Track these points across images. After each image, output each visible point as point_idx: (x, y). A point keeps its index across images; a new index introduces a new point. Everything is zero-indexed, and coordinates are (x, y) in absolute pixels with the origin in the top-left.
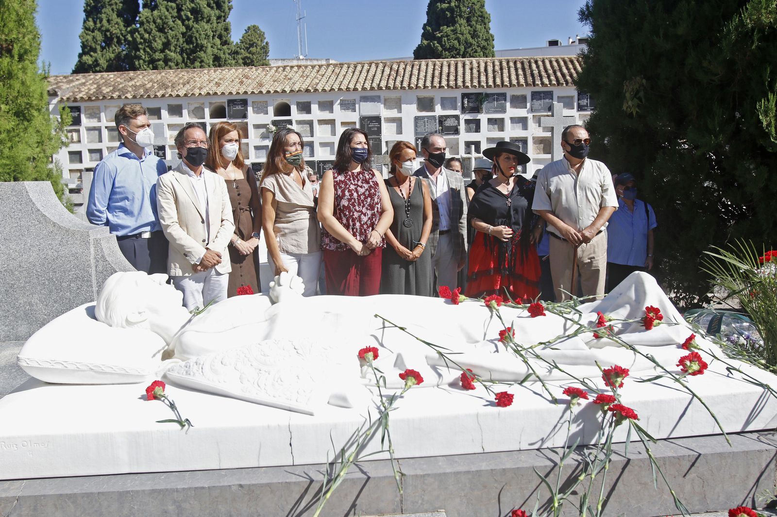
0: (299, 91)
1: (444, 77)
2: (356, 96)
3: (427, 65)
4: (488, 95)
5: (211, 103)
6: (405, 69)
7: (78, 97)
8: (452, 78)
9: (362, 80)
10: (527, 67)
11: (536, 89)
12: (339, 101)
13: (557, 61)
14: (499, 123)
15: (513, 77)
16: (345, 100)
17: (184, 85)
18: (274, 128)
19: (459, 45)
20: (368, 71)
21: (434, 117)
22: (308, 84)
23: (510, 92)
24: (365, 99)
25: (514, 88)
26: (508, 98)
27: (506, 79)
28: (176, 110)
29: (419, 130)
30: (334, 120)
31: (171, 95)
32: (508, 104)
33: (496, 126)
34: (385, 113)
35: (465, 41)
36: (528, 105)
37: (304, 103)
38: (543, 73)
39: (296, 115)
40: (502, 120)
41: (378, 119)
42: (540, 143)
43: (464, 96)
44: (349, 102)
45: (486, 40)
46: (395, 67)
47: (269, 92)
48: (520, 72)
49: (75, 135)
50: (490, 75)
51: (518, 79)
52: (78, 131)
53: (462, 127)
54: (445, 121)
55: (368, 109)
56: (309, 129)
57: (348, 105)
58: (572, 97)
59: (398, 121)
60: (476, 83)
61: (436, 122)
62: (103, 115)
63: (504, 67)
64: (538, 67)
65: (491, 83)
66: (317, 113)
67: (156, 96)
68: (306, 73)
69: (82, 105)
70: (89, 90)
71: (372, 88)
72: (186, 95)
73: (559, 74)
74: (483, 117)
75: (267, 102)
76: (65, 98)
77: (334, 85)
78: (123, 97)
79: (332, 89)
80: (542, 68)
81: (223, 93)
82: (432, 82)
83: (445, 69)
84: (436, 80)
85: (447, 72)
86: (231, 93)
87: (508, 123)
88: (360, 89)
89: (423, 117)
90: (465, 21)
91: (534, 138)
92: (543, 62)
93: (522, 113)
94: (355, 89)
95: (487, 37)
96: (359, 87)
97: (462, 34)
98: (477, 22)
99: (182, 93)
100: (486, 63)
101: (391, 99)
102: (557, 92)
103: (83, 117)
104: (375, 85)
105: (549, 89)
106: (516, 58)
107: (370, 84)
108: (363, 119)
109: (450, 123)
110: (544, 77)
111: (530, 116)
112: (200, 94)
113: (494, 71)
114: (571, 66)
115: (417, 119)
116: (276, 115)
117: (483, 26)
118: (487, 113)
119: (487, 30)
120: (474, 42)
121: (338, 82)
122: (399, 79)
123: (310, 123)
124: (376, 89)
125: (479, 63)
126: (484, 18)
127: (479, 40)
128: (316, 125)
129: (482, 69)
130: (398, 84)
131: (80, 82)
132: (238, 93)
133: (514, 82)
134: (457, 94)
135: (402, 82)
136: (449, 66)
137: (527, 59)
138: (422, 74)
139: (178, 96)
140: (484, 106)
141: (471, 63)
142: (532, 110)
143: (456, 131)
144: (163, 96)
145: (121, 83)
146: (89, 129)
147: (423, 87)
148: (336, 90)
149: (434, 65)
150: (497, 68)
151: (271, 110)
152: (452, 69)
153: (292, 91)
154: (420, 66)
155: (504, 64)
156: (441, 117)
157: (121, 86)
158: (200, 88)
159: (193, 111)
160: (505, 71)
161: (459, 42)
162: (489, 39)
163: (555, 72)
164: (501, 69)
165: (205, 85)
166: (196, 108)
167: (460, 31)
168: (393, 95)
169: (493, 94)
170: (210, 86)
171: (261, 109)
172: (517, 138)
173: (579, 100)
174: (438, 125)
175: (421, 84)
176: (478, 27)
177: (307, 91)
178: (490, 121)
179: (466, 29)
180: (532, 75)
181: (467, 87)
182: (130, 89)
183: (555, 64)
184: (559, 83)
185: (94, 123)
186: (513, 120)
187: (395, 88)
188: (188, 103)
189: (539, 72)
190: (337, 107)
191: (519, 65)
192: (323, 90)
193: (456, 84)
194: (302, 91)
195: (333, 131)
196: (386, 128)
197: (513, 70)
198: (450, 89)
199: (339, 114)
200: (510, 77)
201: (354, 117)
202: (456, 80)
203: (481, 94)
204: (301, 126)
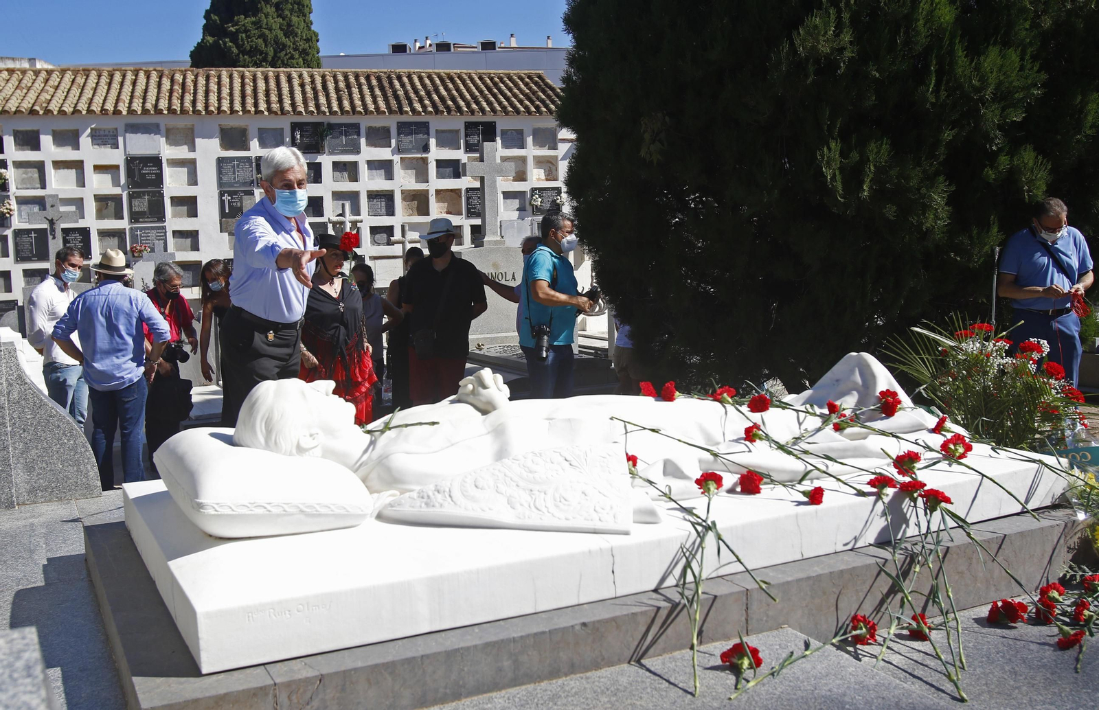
0: (18, 112)
1: (261, 96)
2: (119, 124)
3: (231, 77)
4: (331, 127)
6: (195, 83)
8: (274, 98)
9: (125, 96)
10: (386, 84)
11: (404, 118)
12: (89, 130)
13: (430, 77)
14: (351, 171)
15: (369, 100)
16: (100, 130)
19: (266, 46)
20: (134, 83)
21: (248, 159)
22: (32, 102)
23: (365, 123)
24: (134, 128)
25: (372, 116)
26: (363, 131)
27: (358, 103)
29: (225, 179)
30: (82, 162)
32: (363, 141)
33: (346, 174)
34: (167, 151)
35: (274, 41)
36: (393, 142)
37: (27, 132)
38: (412, 95)
39: (12, 152)
40: (355, 164)
41: (156, 161)
42: (413, 200)
43: (295, 127)
44: (107, 133)
45: (307, 40)
46: (179, 77)
48: (378, 92)
50: (333, 95)
51: (375, 102)
55: (141, 144)
56: (36, 175)
57: (104, 138)
58: (457, 132)
59: (190, 165)
60: (312, 108)
61: (251, 166)
63: (352, 84)
64: (403, 85)
65: (335, 108)
66: (49, 150)
68: (24, 81)
71: (145, 111)
73: (435, 97)
74: (326, 160)
77: (79, 104)
79: (76, 111)
80: (409, 88)
82: (243, 104)
83: (261, 85)
84: (250, 101)
85: (264, 88)
87: (363, 169)
88: (125, 113)
89: (231, 159)
90: (273, 9)
91: (403, 192)
92: (409, 77)
93: (384, 154)
94: (117, 112)
95: (308, 36)
96: (123, 108)
97: (270, 29)
98: (292, 11)
100: (323, 77)
101: (178, 129)
102: (436, 123)
104: (149, 106)
105: (423, 118)
106: (369, 70)
107: (141, 105)
108: (131, 161)
110: (414, 101)
111: (396, 159)
113: (337, 90)
114: (451, 86)
115: (220, 161)
117: (301, 18)
118: (331, 153)
119: (308, 24)
120: (289, 43)
121: (84, 99)
122: (188, 98)
123: (40, 166)
124: (152, 112)
125: (312, 76)
126: (303, 6)
127: (297, 39)
128: (50, 170)
129: (319, 87)
130: (188, 104)
133: (371, 107)
134: (285, 123)
135: (194, 102)
136: (266, 79)
137: (385, 73)
138: (225, 91)
140: (326, 143)
141: (300, 76)
142: (399, 150)
147: (229, 112)
148: (84, 112)
149: (243, 77)
150: (342, 85)
152: (272, 84)
153: (4, 112)
154: (219, 77)
155: (352, 79)
156: (259, 159)
160: (355, 90)
161: (265, 41)
162: (312, 39)
163: (428, 94)
164: (348, 86)
167: (267, 24)
168: (181, 122)
169: (340, 125)
172: (377, 191)
173: (466, 136)
174: (254, 172)
175: (225, 106)
176: (295, 19)
177: (32, 112)
178: (336, 166)
179: (275, 22)
180: (396, 97)
181: (300, 113)
183: (427, 82)
184: (437, 111)
186: (372, 165)
187: (183, 111)
189: (406, 93)
190: (85, 140)
191: (374, 82)
192: (61, 112)
193: (282, 108)
194: (22, 112)
195: (81, 182)
196: (171, 176)
197: (365, 88)
198: (273, 115)
199: (89, 152)
200: (362, 99)
201: (115, 157)
202: (281, 101)
203: (321, 124)
204: (21, 171)
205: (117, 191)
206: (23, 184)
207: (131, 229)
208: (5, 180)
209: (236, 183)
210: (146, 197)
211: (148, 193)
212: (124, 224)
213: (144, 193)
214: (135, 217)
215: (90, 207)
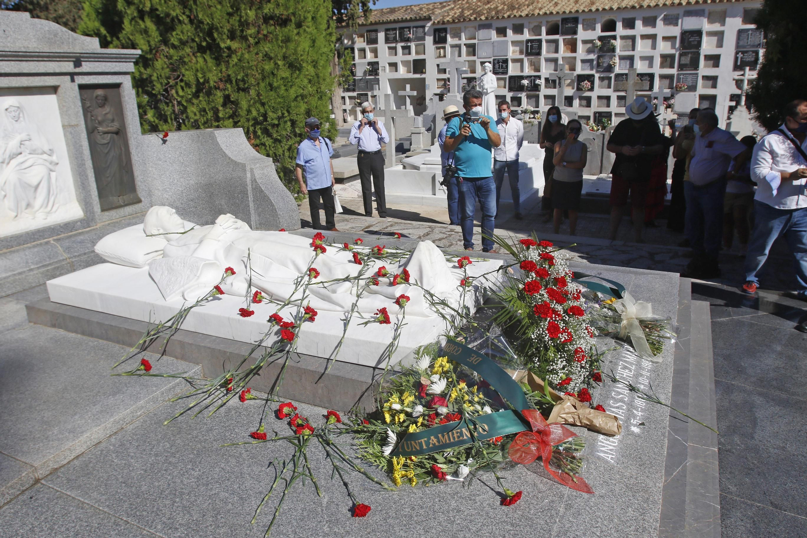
0: (626, 8)
2: (680, 11)
5: (547, 22)
7: (445, 20)
12: (663, 16)
16: (669, 15)
17: (528, 6)
18: (599, 43)
24: (689, 13)
28: (518, 29)
30: (656, 35)
31: (515, 16)
34: (706, 26)
37: (629, 19)
39: (620, 30)
41: (699, 33)
44: (672, 17)
47: (597, 10)
49: (442, 51)
52: (444, 48)
55: (690, 23)
56: (631, 43)
57: (671, 20)
59: (720, 35)
61: (760, 35)
62: (463, 35)
66: (640, 28)
67: (503, 17)
69: (448, 27)
70: (455, 13)
71: (697, 2)
72: (527, 15)
75: (595, 19)
76: (436, 22)
78: (478, 19)
79: (657, 5)
81: (558, 13)
86: (564, 12)
88: (685, 4)
89: (748, 30)
94: (679, 4)
99: (523, 14)
101: (716, 12)
103: (449, 37)
108: (684, 34)
112: (539, 14)
115: (740, 32)
116: (602, 31)
123: (633, 38)
124: (701, 3)
128: (639, 41)
131: (450, 7)
132: (570, 12)
139: (521, 16)
144: (509, 17)
145: (480, 6)
146: (452, 46)
148: (661, 6)
151: (599, 27)
153: (619, 8)
157: (479, 9)
158: (540, 9)
159: (532, 29)
165: (545, 5)
166: (535, 26)
168: (718, 8)
170: (548, 6)
171: (590, 26)
177: (633, 7)
182: (485, 12)
185: (456, 41)
187: (721, 1)
188: (529, 23)
190: (659, 23)
194: (628, 8)
195: (654, 47)
196: (707, 42)
199: (661, 29)
201: (676, 31)
204: (624, 41)
205: (673, 51)
206: (624, 48)
207: (678, 74)
208: (614, 46)
209: (748, 45)
210: (690, 55)
211: (691, 53)
212: (674, 71)
213: (688, 53)
214: (681, 67)
215: (657, 61)
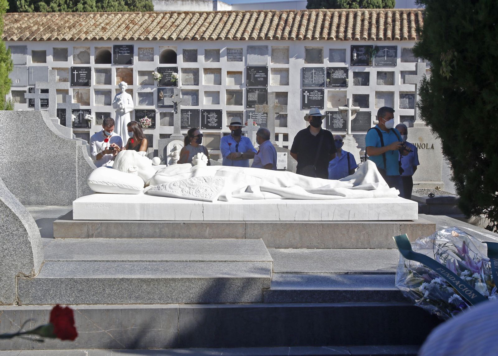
0: (185, 39)
1: (334, 28)
2: (244, 46)
3: (317, 16)
4: (377, 48)
5: (96, 48)
6: (294, 19)
8: (342, 29)
9: (249, 29)
12: (226, 50)
14: (388, 78)
15: (406, 30)
16: (232, 49)
17: (70, 28)
18: (159, 75)
20: (257, 20)
21: (322, 69)
22: (195, 32)
23: (400, 45)
24: (252, 50)
25: (406, 41)
26: (399, 52)
27: (398, 32)
28: (61, 55)
29: (306, 81)
30: (220, 69)
31: (57, 39)
32: (399, 58)
33: (385, 80)
34: (272, 64)
37: (190, 51)
39: (181, 63)
40: (393, 73)
41: (264, 69)
43: (354, 48)
44: (236, 51)
46: (284, 16)
47: (155, 39)
48: (413, 24)
50: (382, 27)
51: (409, 32)
53: (351, 80)
54: (333, 73)
55: (255, 60)
56: (194, 77)
57: (234, 55)
59: (285, 72)
60: (366, 35)
61: (323, 74)
63: (397, 19)
65: (381, 35)
66: (202, 62)
67: (42, 39)
68: (193, 20)
71: (259, 38)
72: (72, 39)
74: (373, 71)
75: (153, 48)
77: (221, 34)
78: (9, 39)
79: (219, 38)
81: (109, 39)
82: (321, 33)
83: (336, 20)
84: (326, 31)
85: (337, 22)
86: (117, 39)
87: (398, 77)
88: (247, 39)
89: (311, 69)
93: (411, 66)
94: (242, 39)
96: (246, 36)
99: (68, 37)
100: (378, 15)
101: (279, 49)
104: (263, 35)
106: (410, 9)
107: (258, 34)
108: (249, 69)
109: (338, 75)
112: (86, 39)
113: (386, 23)
115: (304, 70)
116: (161, 62)
118: (377, 65)
121: (225, 31)
122: (288, 29)
123: (196, 72)
124: (264, 39)
125: (371, 14)
128: (202, 73)
129: (374, 21)
130: (286, 34)
132: (124, 39)
133: (406, 35)
134: (347, 46)
135: (290, 33)
136: (340, 17)
138: (312, 25)
139: (64, 40)
140: (373, 60)
141: (363, 14)
143: (344, 83)
144: (49, 39)
145: (6, 25)
147: (311, 38)
148: (223, 39)
149: (325, 15)
150: (390, 20)
151: (157, 58)
152: (343, 20)
153: (178, 38)
154: (310, 16)
155: (398, 16)
156: (329, 69)
157: (6, 28)
158: (86, 33)
159: (78, 55)
160: (398, 23)
164: (394, 21)
165: (91, 29)
166: (81, 52)
168: (282, 45)
169: (384, 47)
170: (96, 31)
171: (148, 57)
172: (407, 92)
174: (325, 77)
175: (309, 36)
177: (194, 38)
178: (379, 73)
181: (357, 39)
182: (16, 31)
187: (283, 38)
188: (74, 48)
190: (223, 56)
191: (413, 17)
192: (210, 38)
193: (345, 36)
194: (188, 39)
195: (218, 82)
196: (273, 79)
197: (405, 23)
198: (339, 41)
199: (225, 64)
200: (401, 29)
201: (240, 66)
202: (346, 32)
203: (371, 47)
204: (185, 74)
205: (237, 88)
206: (186, 82)
207: (247, 111)
208: (176, 79)
209: (313, 84)
210: (257, 92)
211: (258, 89)
212: (241, 108)
213: (255, 89)
214: (250, 104)
215: (224, 97)
